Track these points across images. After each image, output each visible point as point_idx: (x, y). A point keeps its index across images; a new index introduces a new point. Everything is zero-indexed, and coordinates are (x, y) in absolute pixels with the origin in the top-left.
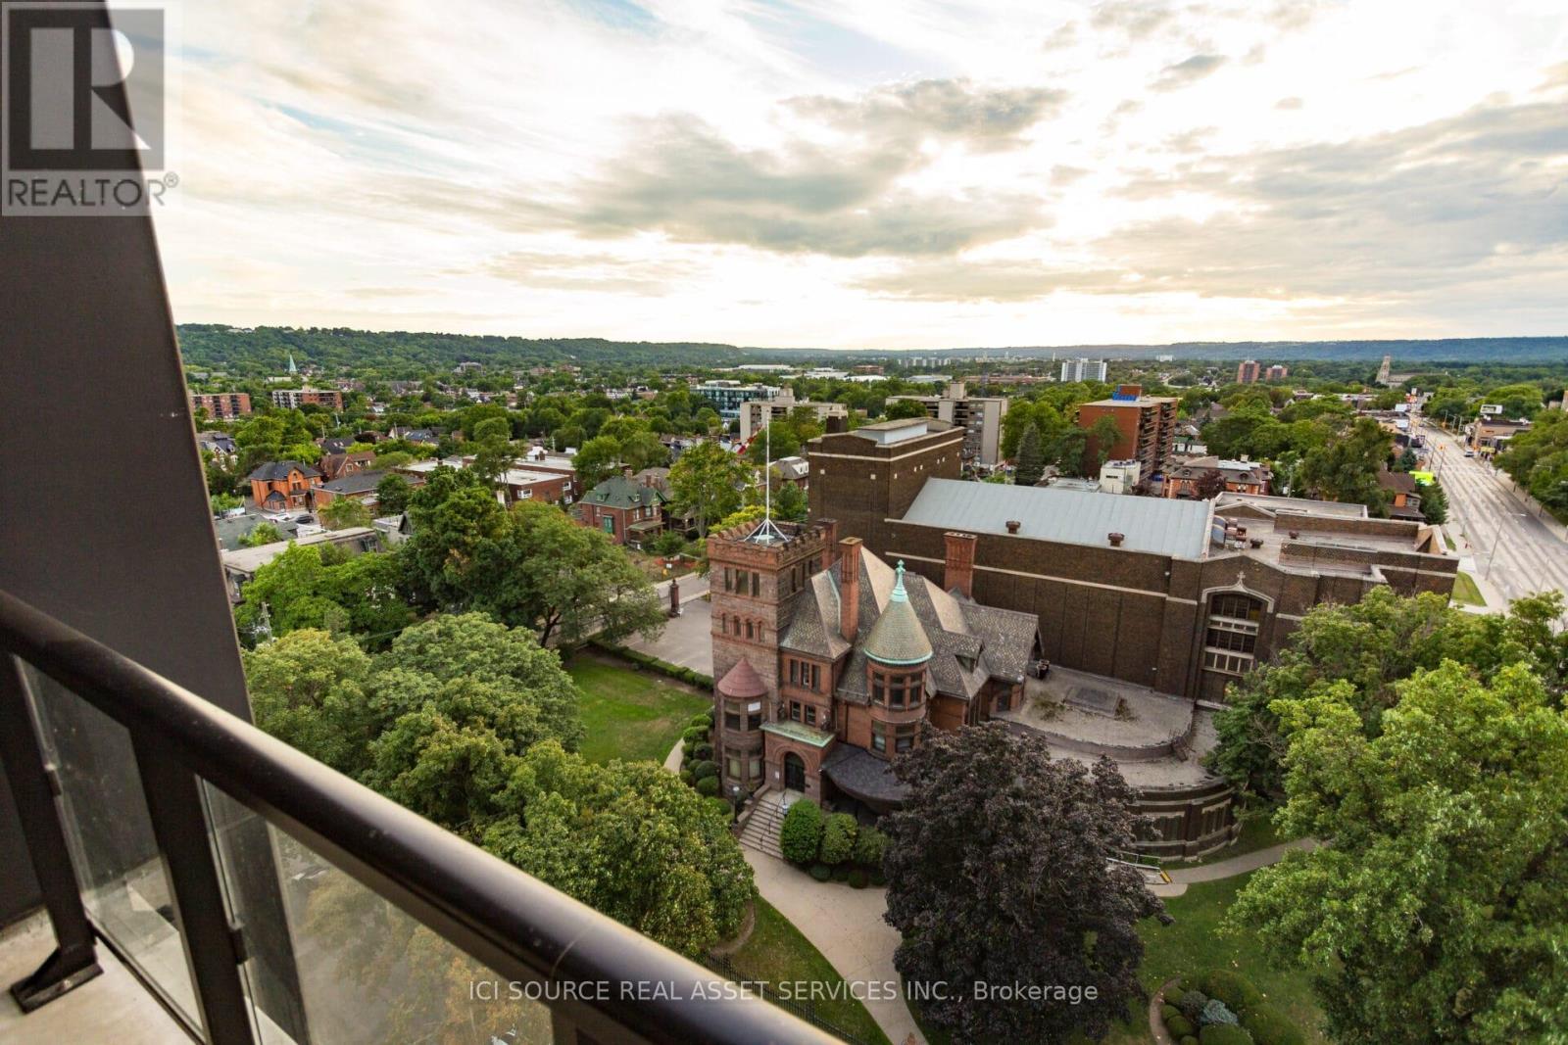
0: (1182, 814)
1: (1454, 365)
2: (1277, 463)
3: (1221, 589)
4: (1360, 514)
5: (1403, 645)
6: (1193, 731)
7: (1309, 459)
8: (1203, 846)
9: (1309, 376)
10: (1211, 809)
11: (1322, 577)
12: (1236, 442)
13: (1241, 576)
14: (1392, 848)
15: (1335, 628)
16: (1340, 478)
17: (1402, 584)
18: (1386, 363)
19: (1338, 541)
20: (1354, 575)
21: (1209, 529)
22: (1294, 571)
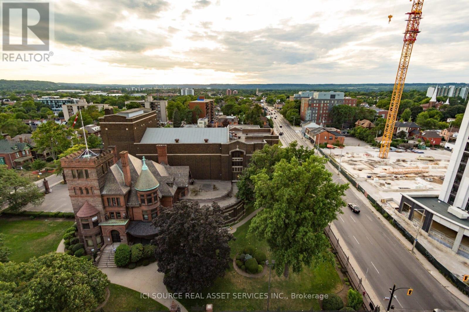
0: (233, 211)
1: (270, 90)
2: (239, 116)
3: (234, 150)
4: (258, 127)
5: (272, 157)
6: (232, 188)
7: (246, 114)
8: (238, 218)
9: (242, 93)
10: (239, 207)
11: (255, 144)
12: (230, 111)
13: (238, 146)
14: (278, 205)
15: (259, 156)
16: (253, 119)
17: (270, 143)
18: (257, 90)
19: (256, 135)
20: (260, 142)
21: (228, 135)
22: (248, 143)
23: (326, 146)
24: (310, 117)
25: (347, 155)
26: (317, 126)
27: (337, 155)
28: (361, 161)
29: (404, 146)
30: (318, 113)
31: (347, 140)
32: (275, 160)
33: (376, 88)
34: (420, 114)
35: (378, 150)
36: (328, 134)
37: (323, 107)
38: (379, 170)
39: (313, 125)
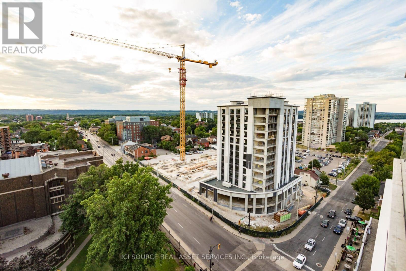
0: (59, 249)
1: (82, 115)
2: (49, 142)
3: (50, 180)
4: (76, 151)
5: (100, 177)
7: (59, 140)
8: (66, 254)
9: (49, 119)
10: (66, 242)
11: (77, 168)
12: (35, 138)
13: (56, 174)
15: (86, 179)
16: (68, 143)
18: (68, 115)
19: (76, 158)
20: (84, 165)
21: (40, 164)
22: (70, 169)
23: (144, 158)
24: (126, 137)
25: (160, 163)
26: (134, 144)
27: (154, 164)
28: (170, 165)
29: (192, 150)
30: (133, 133)
31: (158, 151)
32: (104, 179)
33: (168, 114)
34: (196, 129)
35: (179, 155)
36: (144, 149)
37: (136, 128)
38: (183, 169)
39: (130, 143)
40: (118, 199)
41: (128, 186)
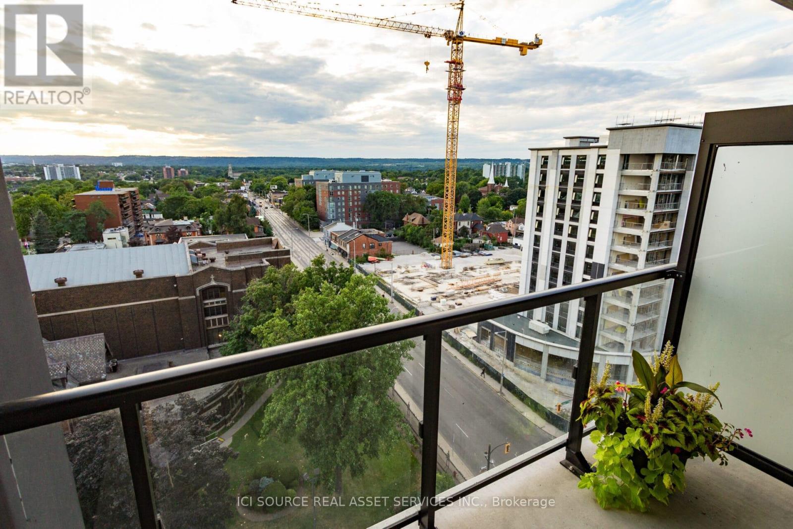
0: (220, 404)
1: (255, 169)
2: (201, 219)
3: (204, 286)
4: (245, 238)
7: (216, 215)
8: (232, 415)
9: (199, 174)
10: (232, 394)
11: (247, 269)
12: (178, 210)
13: (212, 277)
16: (232, 223)
17: (276, 264)
18: (230, 167)
19: (245, 251)
20: (257, 265)
21: (188, 257)
22: (235, 269)
23: (367, 259)
24: (334, 214)
25: (399, 270)
26: (348, 228)
27: (385, 272)
28: (419, 276)
29: (468, 248)
30: (346, 207)
31: (396, 247)
32: (291, 293)
33: (421, 166)
34: (480, 202)
35: (439, 257)
36: (367, 239)
37: (353, 195)
38: (445, 286)
39: (341, 227)
40: (313, 330)
41: (332, 308)
